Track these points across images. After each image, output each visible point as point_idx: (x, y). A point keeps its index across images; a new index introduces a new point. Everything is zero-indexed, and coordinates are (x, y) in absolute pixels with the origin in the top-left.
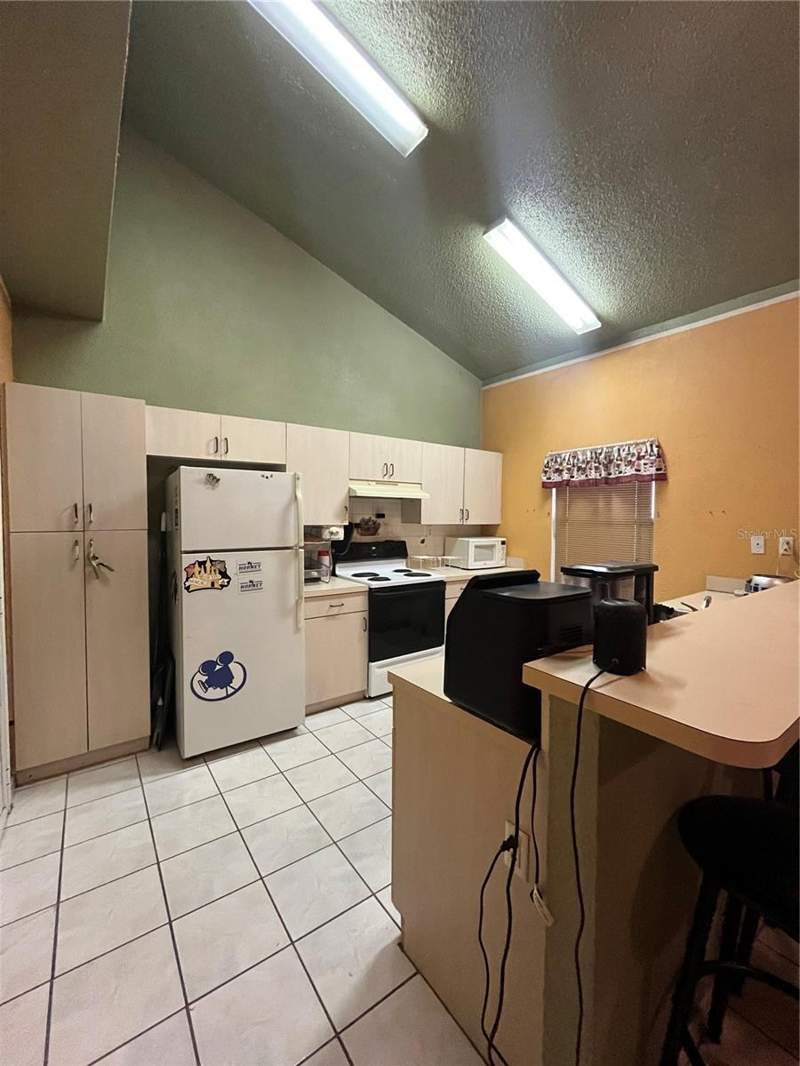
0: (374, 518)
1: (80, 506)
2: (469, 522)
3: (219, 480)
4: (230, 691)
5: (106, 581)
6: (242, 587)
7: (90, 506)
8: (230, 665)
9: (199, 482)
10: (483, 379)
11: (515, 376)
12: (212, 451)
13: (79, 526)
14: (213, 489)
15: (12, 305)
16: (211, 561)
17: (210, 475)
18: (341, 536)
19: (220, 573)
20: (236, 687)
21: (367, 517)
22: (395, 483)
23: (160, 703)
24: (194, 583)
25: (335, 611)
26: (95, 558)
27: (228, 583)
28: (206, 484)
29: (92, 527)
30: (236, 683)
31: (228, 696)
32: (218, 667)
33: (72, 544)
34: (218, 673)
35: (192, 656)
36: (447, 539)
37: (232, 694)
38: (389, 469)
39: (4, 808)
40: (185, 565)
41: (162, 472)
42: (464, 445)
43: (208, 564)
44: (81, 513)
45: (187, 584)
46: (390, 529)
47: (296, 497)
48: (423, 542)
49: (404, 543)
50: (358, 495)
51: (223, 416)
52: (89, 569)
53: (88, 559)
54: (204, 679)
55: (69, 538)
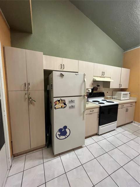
0: (97, 87)
1: (26, 84)
2: (121, 88)
3: (63, 75)
4: (66, 136)
5: (34, 105)
6: (70, 107)
7: (29, 84)
8: (66, 130)
9: (58, 76)
10: (124, 50)
11: (137, 47)
12: (60, 68)
13: (26, 89)
14: (62, 78)
15: (10, 28)
16: (61, 100)
17: (61, 74)
18: (91, 92)
19: (64, 103)
20: (68, 135)
21: (95, 86)
22: (104, 77)
23: (48, 135)
24: (57, 106)
25: (91, 112)
26: (31, 98)
27: (66, 106)
28: (60, 76)
29: (30, 89)
30: (68, 134)
31: (66, 138)
32: (63, 130)
33: (25, 94)
34: (63, 132)
35: (56, 127)
36: (114, 92)
37: (67, 137)
38: (103, 73)
39: (8, 170)
40: (54, 101)
41: (48, 74)
42: (121, 67)
43: (61, 101)
44: (27, 85)
45: (55, 107)
46: (100, 89)
47: (84, 81)
48: (107, 92)
49: (104, 93)
50: (97, 80)
51: (63, 58)
52: (29, 101)
53: (29, 98)
54: (59, 133)
55: (24, 92)
